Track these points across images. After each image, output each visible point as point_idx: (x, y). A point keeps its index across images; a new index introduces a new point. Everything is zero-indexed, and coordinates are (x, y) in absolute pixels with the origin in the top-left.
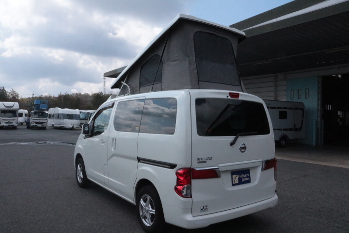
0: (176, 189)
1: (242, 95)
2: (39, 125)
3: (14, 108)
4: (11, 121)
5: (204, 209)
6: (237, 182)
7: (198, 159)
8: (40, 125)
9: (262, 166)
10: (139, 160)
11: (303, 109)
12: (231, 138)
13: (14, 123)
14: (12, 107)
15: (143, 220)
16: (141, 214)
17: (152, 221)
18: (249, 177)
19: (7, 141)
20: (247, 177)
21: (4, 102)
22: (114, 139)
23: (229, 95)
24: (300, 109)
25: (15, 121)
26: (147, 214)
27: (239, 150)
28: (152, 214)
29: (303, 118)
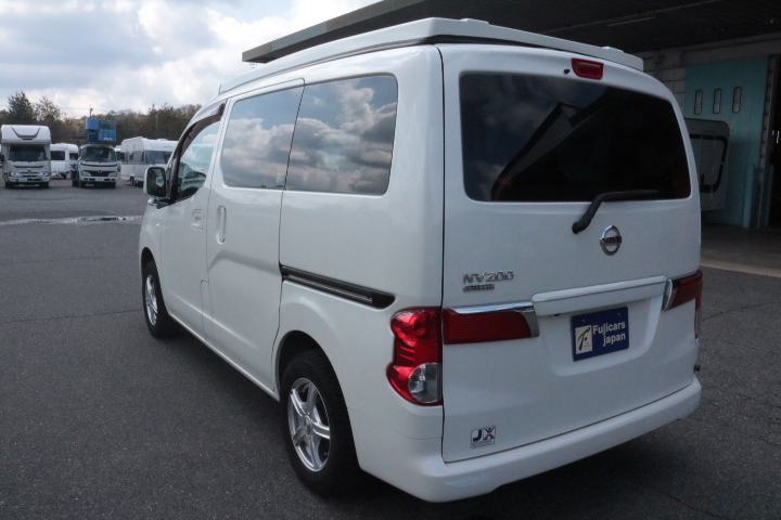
0: (391, 374)
1: (609, 67)
2: (98, 179)
3: (38, 138)
4: (33, 170)
5: (483, 438)
6: (590, 349)
7: (466, 278)
8: (101, 179)
9: (665, 298)
10: (286, 273)
11: (724, 139)
12: (575, 209)
13: (41, 174)
14: (35, 136)
15: (299, 450)
16: (293, 432)
17: (322, 458)
18: (626, 331)
19: (16, 216)
20: (620, 331)
21: (15, 126)
22: (222, 209)
23: (571, 68)
24: (719, 138)
25: (42, 170)
26: (307, 436)
27: (600, 248)
28: (323, 439)
29: (723, 160)
